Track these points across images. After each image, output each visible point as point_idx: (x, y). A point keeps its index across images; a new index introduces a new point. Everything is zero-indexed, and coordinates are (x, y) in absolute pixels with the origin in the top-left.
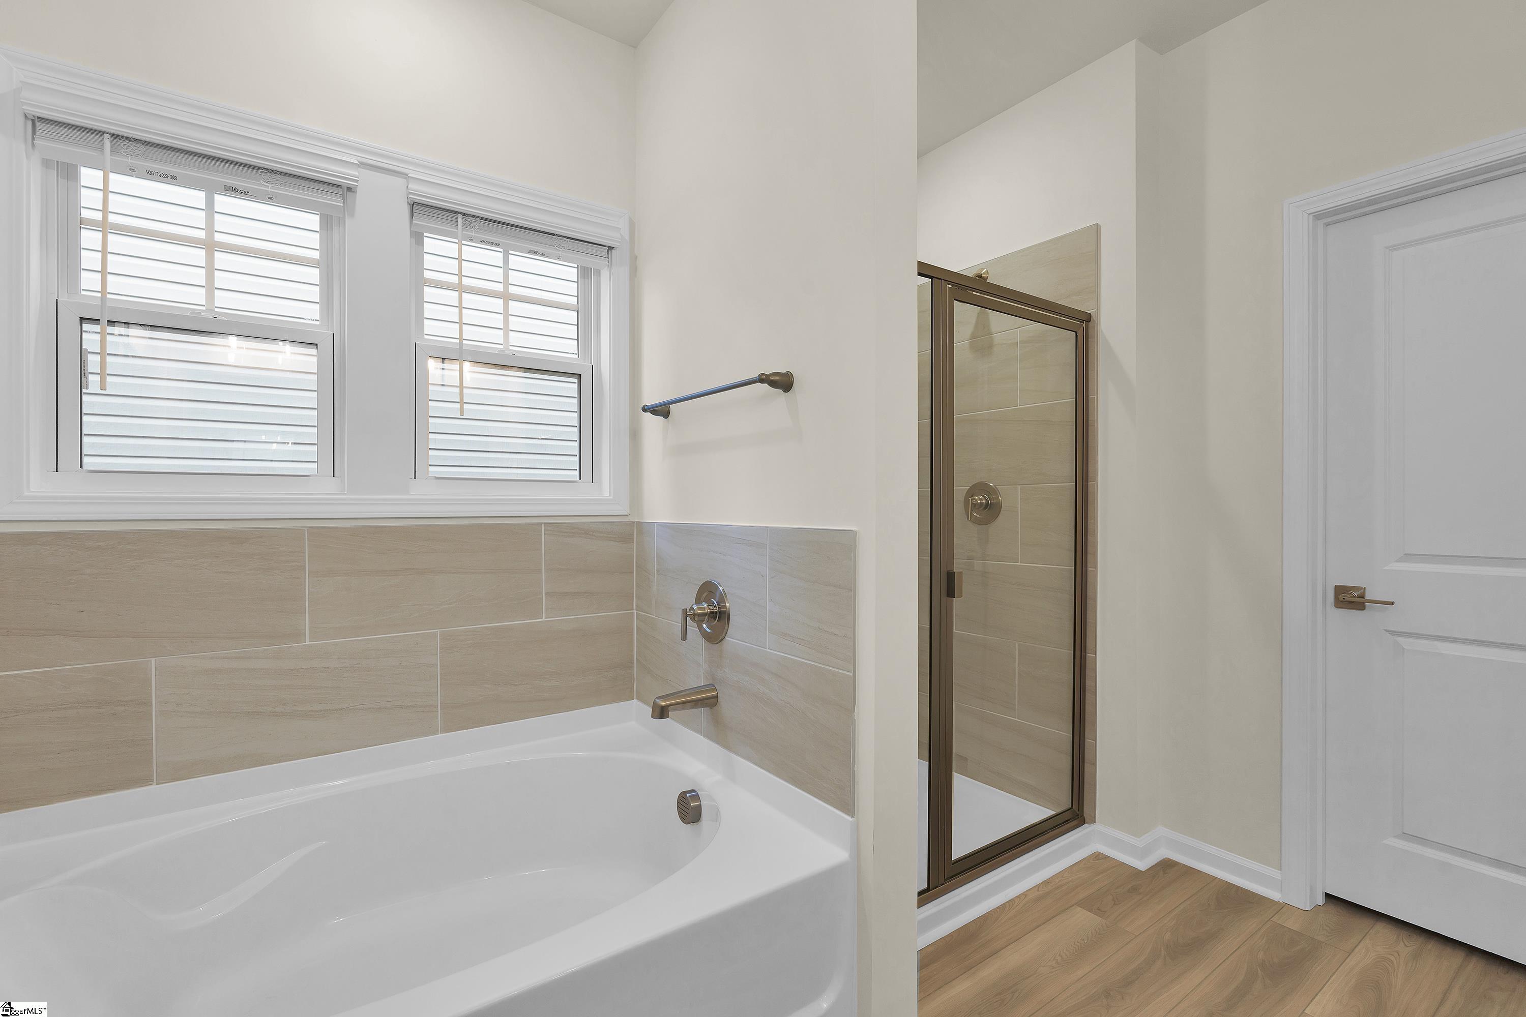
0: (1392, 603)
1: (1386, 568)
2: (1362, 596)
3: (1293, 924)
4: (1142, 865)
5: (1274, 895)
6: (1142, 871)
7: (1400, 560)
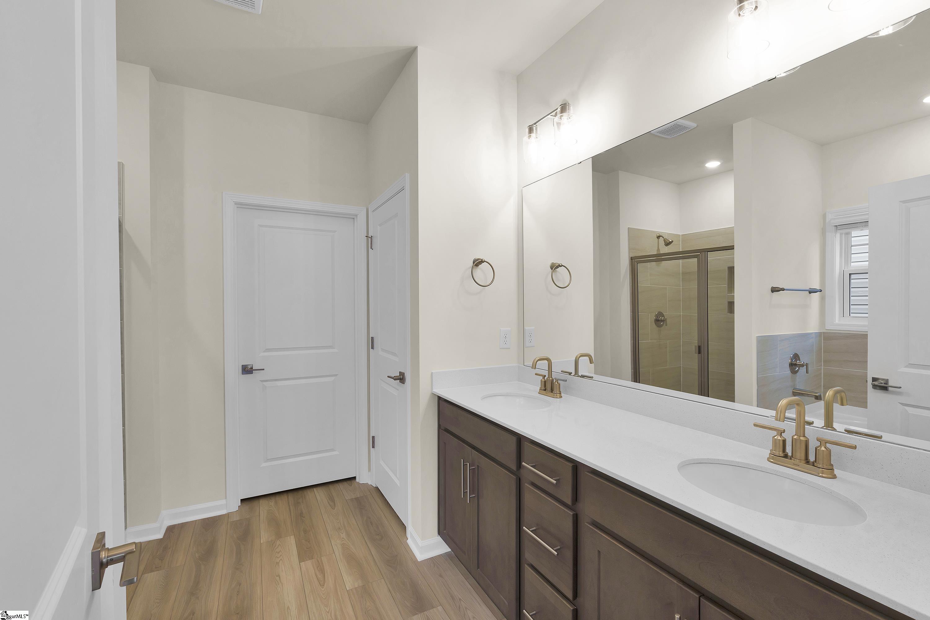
0: (263, 369)
1: (260, 355)
2: (252, 368)
3: (236, 518)
4: (160, 536)
5: (223, 512)
6: (161, 539)
7: (264, 352)
